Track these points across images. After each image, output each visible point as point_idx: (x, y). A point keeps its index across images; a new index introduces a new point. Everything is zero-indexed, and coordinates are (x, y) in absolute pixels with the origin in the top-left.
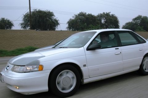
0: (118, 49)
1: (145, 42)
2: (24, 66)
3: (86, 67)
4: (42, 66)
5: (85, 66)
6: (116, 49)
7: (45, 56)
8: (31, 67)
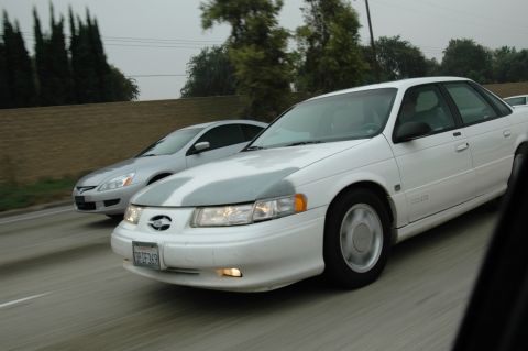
0: (459, 134)
1: (510, 112)
2: (252, 202)
3: (400, 193)
4: (302, 197)
5: (398, 188)
6: (455, 135)
7: (297, 169)
8: (275, 202)
